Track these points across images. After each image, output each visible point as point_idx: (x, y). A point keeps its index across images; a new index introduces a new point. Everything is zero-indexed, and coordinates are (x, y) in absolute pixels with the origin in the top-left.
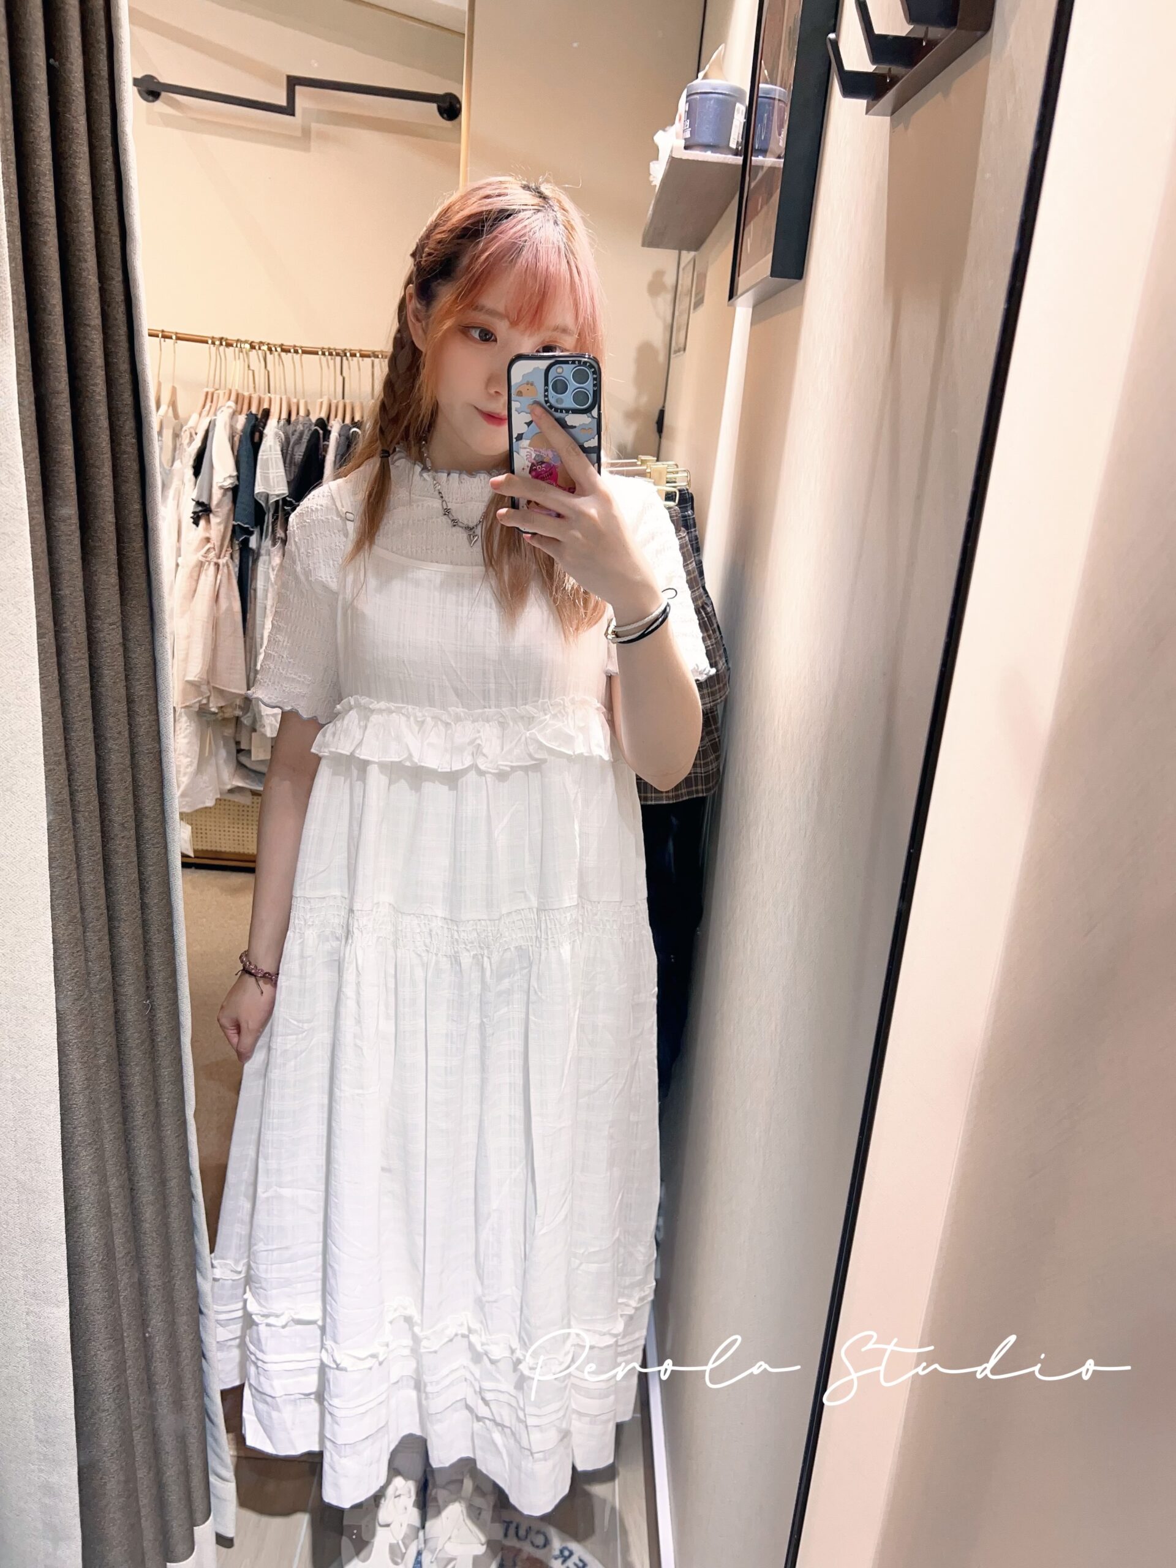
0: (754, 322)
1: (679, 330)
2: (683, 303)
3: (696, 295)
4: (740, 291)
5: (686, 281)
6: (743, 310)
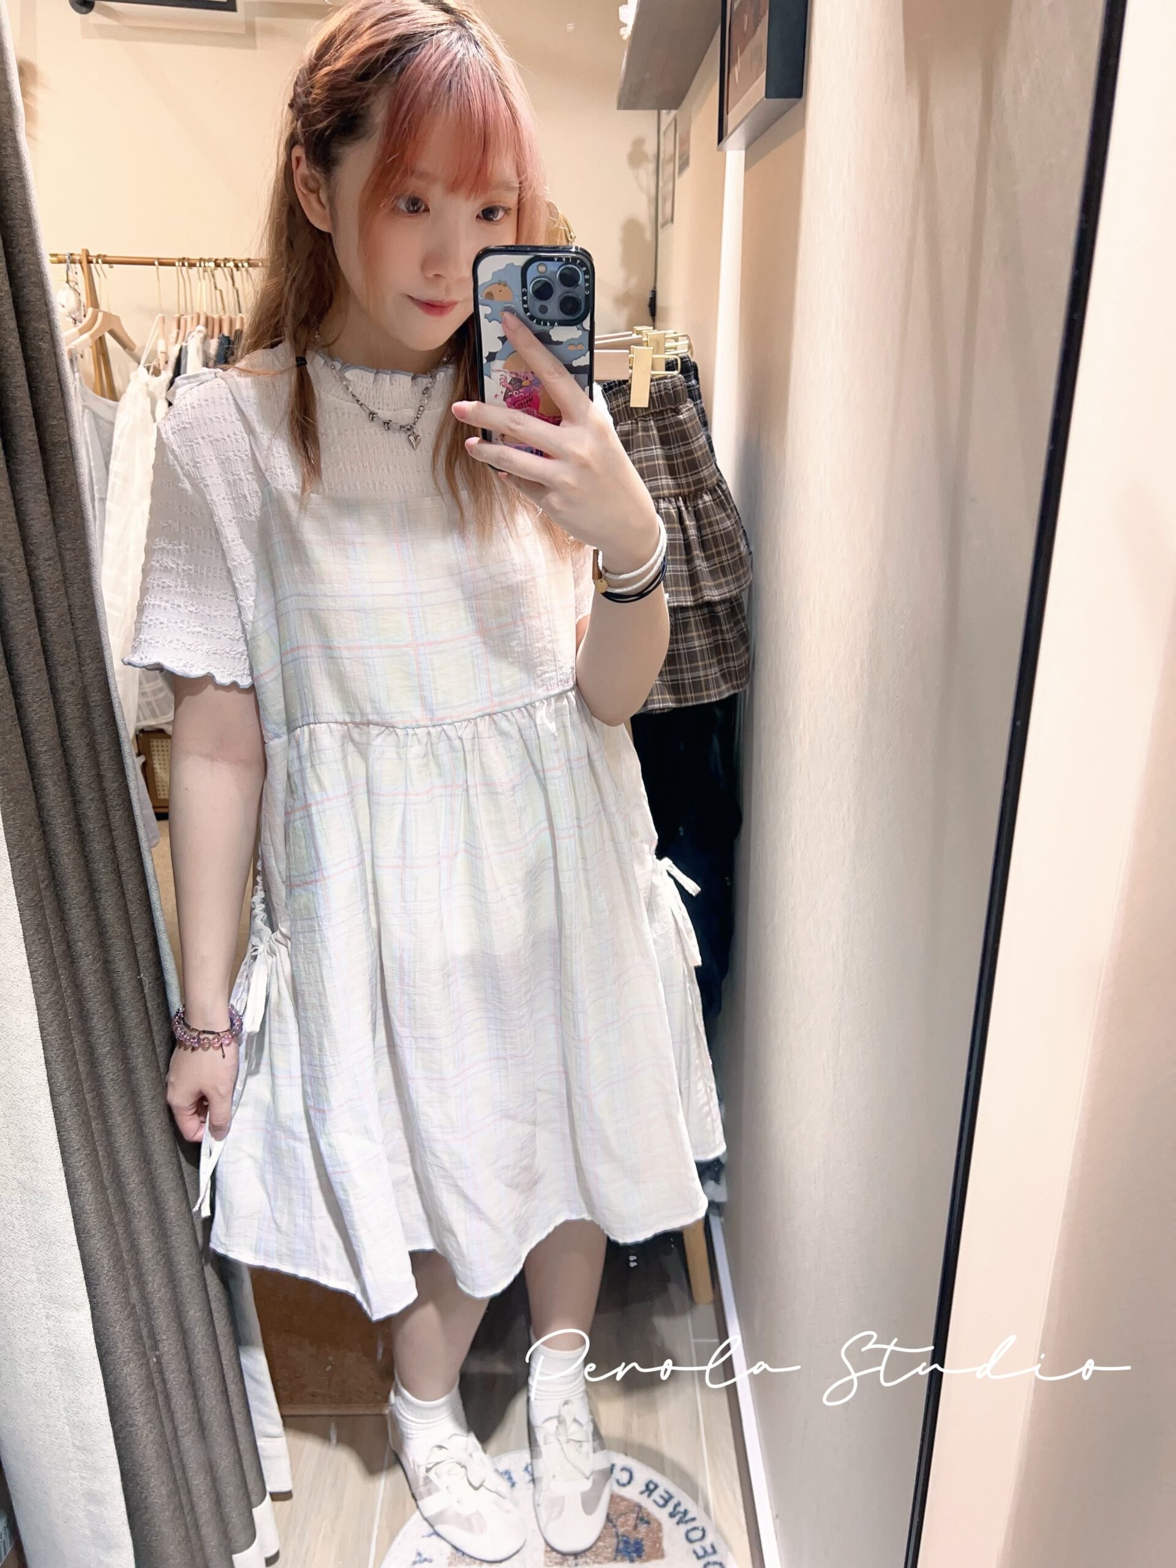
0: (748, 165)
1: (664, 200)
2: (667, 170)
3: (681, 157)
4: (730, 129)
5: (668, 145)
6: (735, 154)
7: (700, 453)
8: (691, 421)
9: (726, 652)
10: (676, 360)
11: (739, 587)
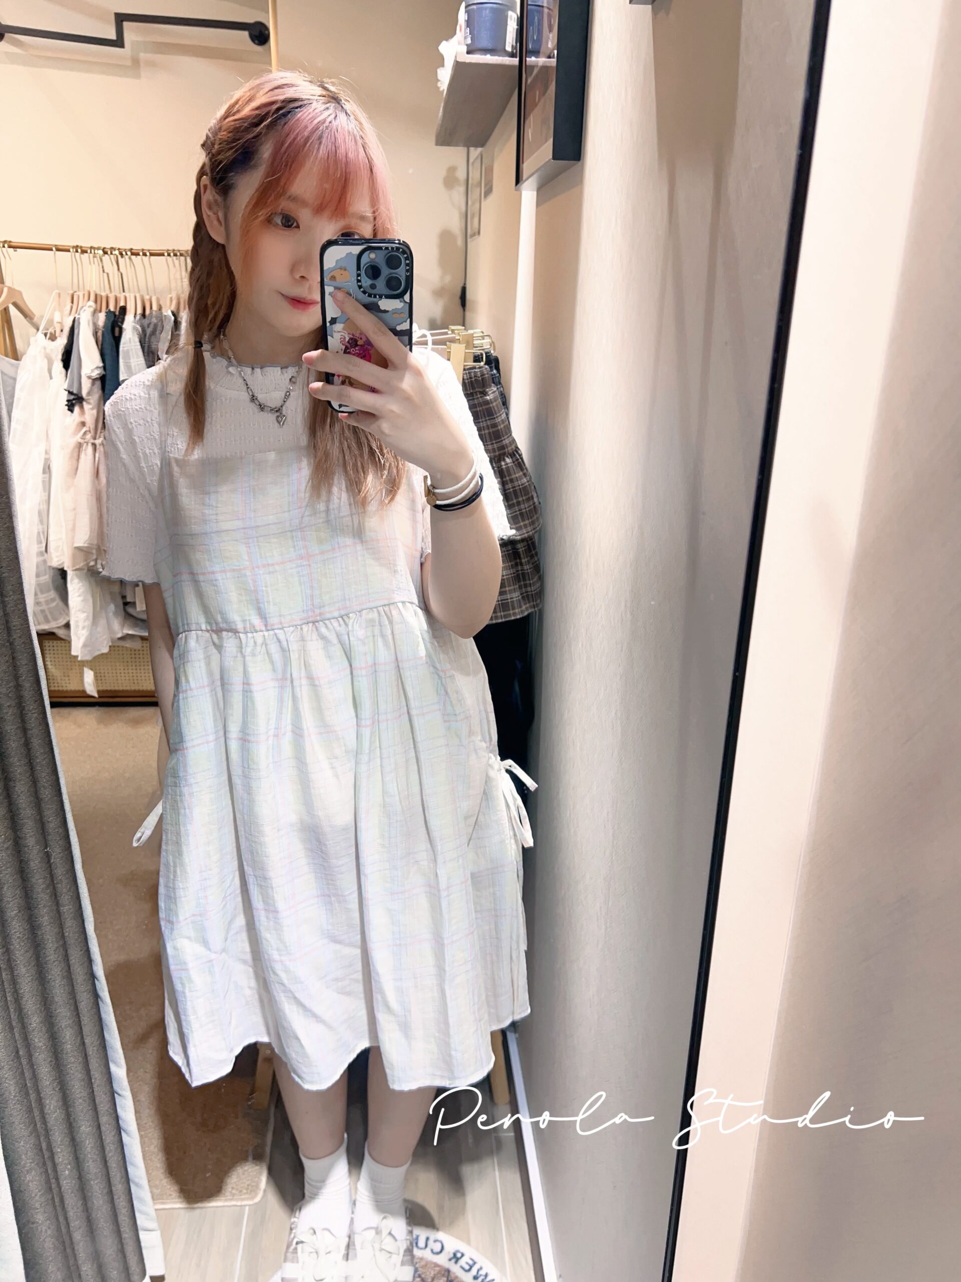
0: (539, 203)
1: (473, 217)
2: (475, 194)
3: (485, 185)
4: (525, 175)
5: (475, 175)
6: (528, 195)
7: (502, 426)
8: (495, 401)
9: (524, 580)
10: (482, 354)
11: (534, 529)
